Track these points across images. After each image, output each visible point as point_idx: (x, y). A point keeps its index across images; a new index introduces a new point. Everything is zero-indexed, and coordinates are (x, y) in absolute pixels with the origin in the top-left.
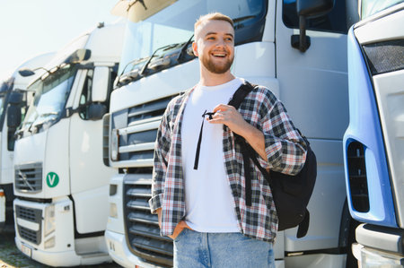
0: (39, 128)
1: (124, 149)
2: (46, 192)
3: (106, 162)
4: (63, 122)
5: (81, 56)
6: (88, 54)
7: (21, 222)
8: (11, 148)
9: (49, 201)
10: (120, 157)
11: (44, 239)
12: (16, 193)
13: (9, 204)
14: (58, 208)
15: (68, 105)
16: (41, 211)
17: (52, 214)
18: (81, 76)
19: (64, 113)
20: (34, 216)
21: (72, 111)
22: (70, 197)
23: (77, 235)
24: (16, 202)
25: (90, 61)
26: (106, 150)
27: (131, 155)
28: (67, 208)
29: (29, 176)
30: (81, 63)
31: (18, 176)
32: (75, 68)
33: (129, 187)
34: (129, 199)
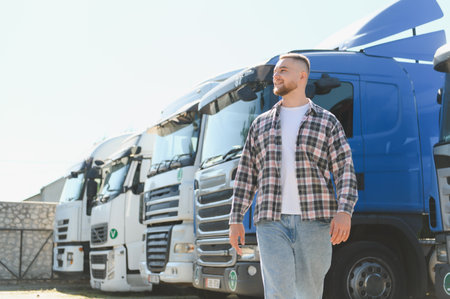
0: (107, 199)
1: (148, 214)
2: (110, 242)
3: (141, 221)
4: (122, 195)
5: (134, 151)
6: (139, 150)
7: (94, 266)
8: (89, 213)
9: (111, 248)
10: (146, 219)
11: (108, 274)
12: (92, 246)
13: (86, 257)
14: (117, 252)
15: (125, 185)
16: (106, 256)
17: (113, 257)
18: (134, 164)
19: (122, 190)
20: (102, 260)
21: (127, 189)
22: (125, 245)
23: (129, 272)
24: (92, 253)
25: (141, 154)
26: (141, 214)
27: (151, 217)
28: (122, 252)
29: (100, 232)
30: (134, 156)
31: (93, 233)
32: (131, 160)
33: (149, 234)
34: (149, 241)
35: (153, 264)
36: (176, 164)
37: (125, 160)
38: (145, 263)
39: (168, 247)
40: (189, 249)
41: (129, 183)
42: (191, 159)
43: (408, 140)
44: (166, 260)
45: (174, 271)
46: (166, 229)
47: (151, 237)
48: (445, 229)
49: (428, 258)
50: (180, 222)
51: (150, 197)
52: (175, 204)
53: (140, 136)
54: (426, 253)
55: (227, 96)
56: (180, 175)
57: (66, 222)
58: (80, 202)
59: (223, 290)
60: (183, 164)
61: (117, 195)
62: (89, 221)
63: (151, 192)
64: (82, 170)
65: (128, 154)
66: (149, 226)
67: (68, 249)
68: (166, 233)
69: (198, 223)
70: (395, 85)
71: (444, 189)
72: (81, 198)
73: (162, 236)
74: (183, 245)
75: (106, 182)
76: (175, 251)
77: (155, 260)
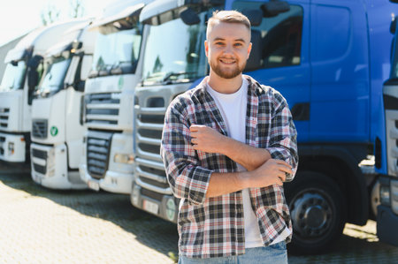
0: (48, 95)
1: (89, 117)
2: (50, 139)
3: (82, 123)
4: (62, 93)
5: (75, 46)
6: (80, 45)
7: (35, 160)
8: (30, 103)
9: (52, 145)
10: (87, 121)
11: (48, 170)
12: (33, 139)
13: (28, 148)
14: (57, 150)
15: (66, 81)
16: (46, 152)
17: (54, 154)
18: (76, 60)
19: (62, 86)
20: (42, 155)
21: (68, 86)
22: (66, 144)
23: (70, 170)
24: (33, 146)
25: (82, 49)
26: (82, 116)
27: (91, 121)
28: (63, 151)
29: (41, 127)
30: (75, 52)
31: (34, 127)
32: (72, 55)
33: (89, 138)
34: (89, 145)
35: (93, 169)
36: (117, 71)
37: (66, 54)
38: (85, 166)
39: (108, 154)
40: (129, 159)
41: (70, 79)
42: (132, 67)
43: (359, 67)
44: (106, 168)
45: (114, 181)
46: (106, 136)
47: (92, 141)
48: (390, 173)
49: (370, 189)
50: (120, 132)
51: (91, 100)
52: (115, 112)
53: (82, 30)
54: (368, 183)
55: (170, 14)
56: (120, 83)
57: (7, 110)
58: (20, 92)
59: (161, 215)
60: (124, 72)
61: (57, 92)
62: (30, 111)
63: (92, 95)
64: (23, 58)
65: (69, 48)
66: (90, 129)
67: (9, 138)
68: (107, 140)
69: (137, 142)
70: (348, 9)
71: (391, 132)
72: (22, 87)
73: (103, 143)
74: (124, 155)
75: (49, 71)
76: (115, 161)
77: (95, 166)
